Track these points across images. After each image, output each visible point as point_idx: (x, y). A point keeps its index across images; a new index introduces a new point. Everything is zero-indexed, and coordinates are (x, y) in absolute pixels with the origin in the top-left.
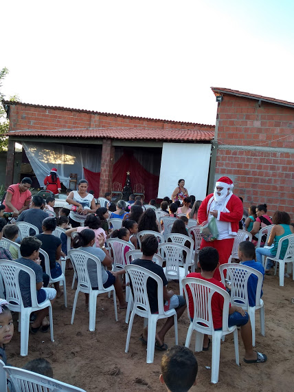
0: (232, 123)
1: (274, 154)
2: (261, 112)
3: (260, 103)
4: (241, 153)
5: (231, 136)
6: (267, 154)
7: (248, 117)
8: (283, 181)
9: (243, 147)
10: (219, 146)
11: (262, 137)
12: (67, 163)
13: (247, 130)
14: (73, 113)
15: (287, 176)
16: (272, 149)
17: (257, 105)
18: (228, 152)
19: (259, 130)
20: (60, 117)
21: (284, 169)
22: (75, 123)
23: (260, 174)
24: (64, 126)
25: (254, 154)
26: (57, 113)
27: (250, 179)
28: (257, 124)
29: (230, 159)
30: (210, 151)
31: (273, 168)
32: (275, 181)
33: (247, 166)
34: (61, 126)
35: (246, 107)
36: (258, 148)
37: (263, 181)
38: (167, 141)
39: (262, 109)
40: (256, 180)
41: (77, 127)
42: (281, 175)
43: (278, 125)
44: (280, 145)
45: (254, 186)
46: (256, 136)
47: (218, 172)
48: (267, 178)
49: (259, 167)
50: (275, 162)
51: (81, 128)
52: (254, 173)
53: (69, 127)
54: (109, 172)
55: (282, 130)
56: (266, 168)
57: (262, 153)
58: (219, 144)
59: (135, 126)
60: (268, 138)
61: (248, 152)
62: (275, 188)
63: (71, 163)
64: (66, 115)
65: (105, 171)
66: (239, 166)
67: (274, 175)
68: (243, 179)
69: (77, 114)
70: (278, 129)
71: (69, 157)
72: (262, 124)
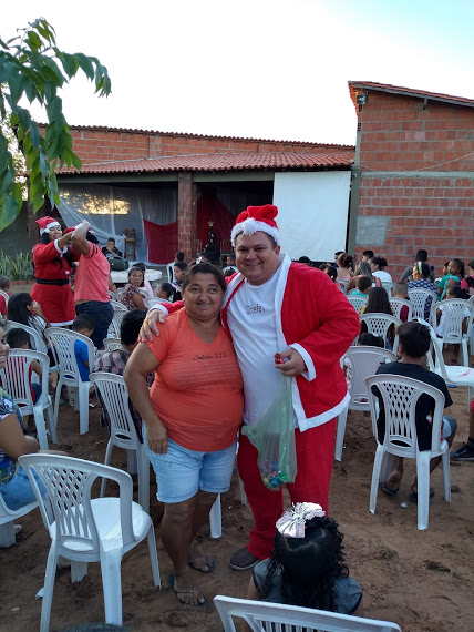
0: (381, 137)
1: (447, 182)
2: (426, 117)
3: (425, 103)
4: (397, 182)
5: (380, 157)
6: (436, 181)
7: (406, 127)
8: (460, 222)
9: (399, 173)
10: (364, 174)
11: (428, 156)
12: (118, 212)
13: (404, 146)
14: (122, 135)
15: (467, 213)
16: (443, 174)
17: (420, 106)
18: (377, 182)
19: (424, 146)
20: (102, 144)
21: (462, 203)
22: (126, 151)
23: (426, 213)
24: (111, 157)
25: (415, 182)
26: (97, 136)
27: (410, 222)
28: (420, 136)
29: (380, 192)
30: (348, 183)
31: (444, 203)
32: (449, 222)
33: (405, 201)
34: (105, 157)
35: (403, 110)
36: (422, 174)
37: (430, 223)
38: (281, 169)
39: (427, 112)
40: (421, 222)
41: (130, 157)
42: (457, 213)
43: (451, 136)
44: (455, 167)
45: (416, 231)
46: (419, 156)
47: (362, 214)
48: (436, 218)
49: (425, 202)
50: (448, 193)
51: (135, 158)
52: (417, 213)
53: (117, 158)
54: (192, 223)
55: (458, 145)
56: (434, 202)
57: (428, 181)
58: (363, 169)
59: (217, 151)
60: (438, 157)
61: (407, 181)
62: (448, 232)
63: (124, 211)
64: (111, 138)
65: (185, 222)
66: (394, 202)
67: (447, 213)
68: (401, 222)
69: (129, 136)
70: (452, 143)
71: (119, 203)
72: (428, 136)
